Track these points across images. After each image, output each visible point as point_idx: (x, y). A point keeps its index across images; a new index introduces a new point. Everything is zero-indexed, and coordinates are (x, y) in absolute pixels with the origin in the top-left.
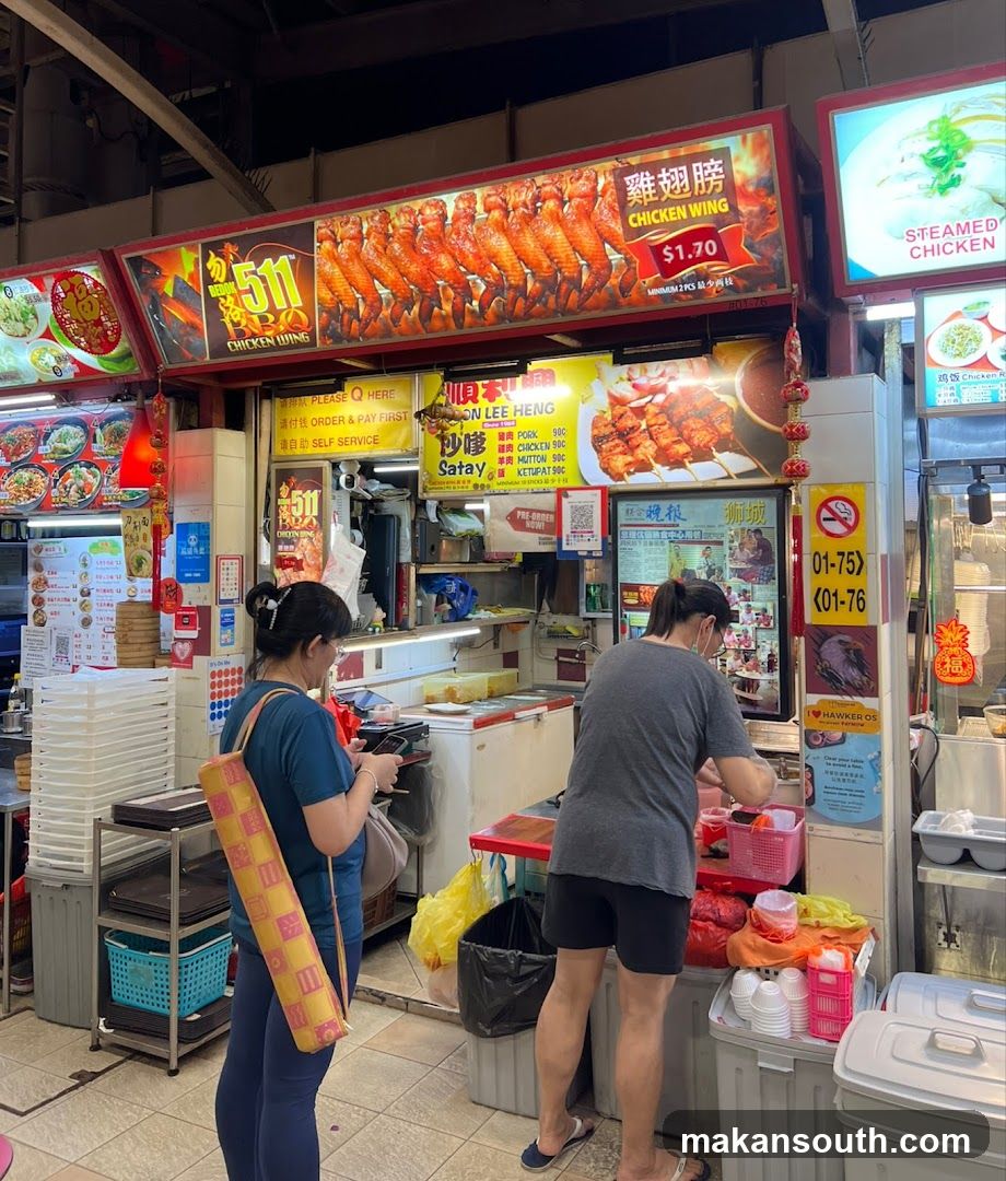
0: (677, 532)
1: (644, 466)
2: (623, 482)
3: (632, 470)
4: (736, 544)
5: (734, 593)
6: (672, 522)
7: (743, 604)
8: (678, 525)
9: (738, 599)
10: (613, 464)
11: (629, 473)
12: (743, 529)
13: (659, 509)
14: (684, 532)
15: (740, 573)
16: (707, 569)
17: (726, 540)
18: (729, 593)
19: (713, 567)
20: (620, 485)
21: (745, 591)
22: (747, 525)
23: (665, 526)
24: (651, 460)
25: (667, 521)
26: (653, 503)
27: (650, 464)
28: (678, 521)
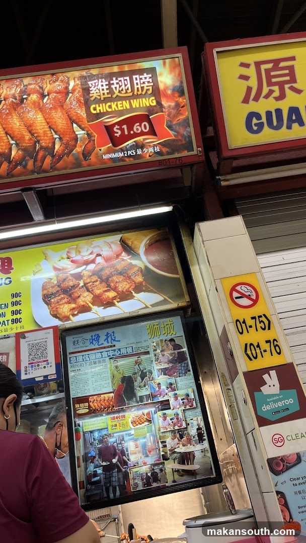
0: (114, 350)
1: (85, 309)
2: (70, 322)
3: (76, 313)
4: (159, 351)
5: (163, 387)
6: (110, 344)
7: (171, 394)
8: (114, 346)
9: (167, 391)
10: (60, 311)
11: (74, 315)
12: (161, 341)
13: (98, 336)
14: (119, 350)
15: (165, 372)
16: (140, 373)
17: (151, 350)
18: (159, 388)
19: (145, 371)
20: (68, 324)
21: (171, 384)
22: (164, 338)
23: (105, 348)
24: (90, 304)
25: (106, 344)
26: (93, 333)
27: (89, 307)
28: (114, 343)
